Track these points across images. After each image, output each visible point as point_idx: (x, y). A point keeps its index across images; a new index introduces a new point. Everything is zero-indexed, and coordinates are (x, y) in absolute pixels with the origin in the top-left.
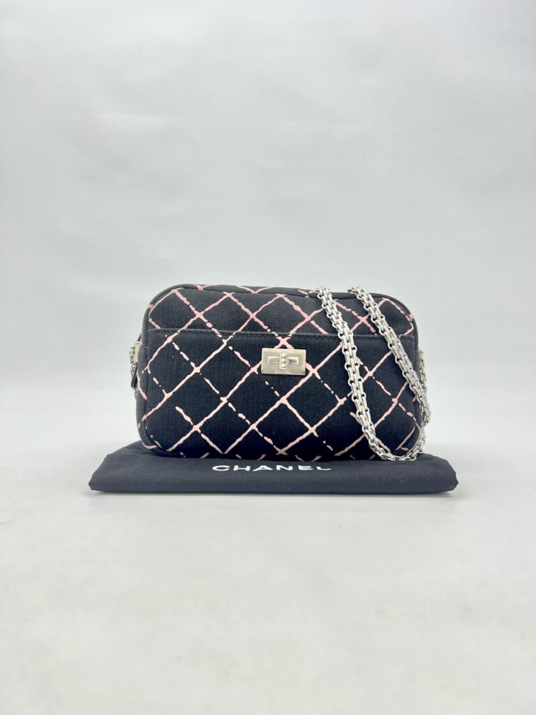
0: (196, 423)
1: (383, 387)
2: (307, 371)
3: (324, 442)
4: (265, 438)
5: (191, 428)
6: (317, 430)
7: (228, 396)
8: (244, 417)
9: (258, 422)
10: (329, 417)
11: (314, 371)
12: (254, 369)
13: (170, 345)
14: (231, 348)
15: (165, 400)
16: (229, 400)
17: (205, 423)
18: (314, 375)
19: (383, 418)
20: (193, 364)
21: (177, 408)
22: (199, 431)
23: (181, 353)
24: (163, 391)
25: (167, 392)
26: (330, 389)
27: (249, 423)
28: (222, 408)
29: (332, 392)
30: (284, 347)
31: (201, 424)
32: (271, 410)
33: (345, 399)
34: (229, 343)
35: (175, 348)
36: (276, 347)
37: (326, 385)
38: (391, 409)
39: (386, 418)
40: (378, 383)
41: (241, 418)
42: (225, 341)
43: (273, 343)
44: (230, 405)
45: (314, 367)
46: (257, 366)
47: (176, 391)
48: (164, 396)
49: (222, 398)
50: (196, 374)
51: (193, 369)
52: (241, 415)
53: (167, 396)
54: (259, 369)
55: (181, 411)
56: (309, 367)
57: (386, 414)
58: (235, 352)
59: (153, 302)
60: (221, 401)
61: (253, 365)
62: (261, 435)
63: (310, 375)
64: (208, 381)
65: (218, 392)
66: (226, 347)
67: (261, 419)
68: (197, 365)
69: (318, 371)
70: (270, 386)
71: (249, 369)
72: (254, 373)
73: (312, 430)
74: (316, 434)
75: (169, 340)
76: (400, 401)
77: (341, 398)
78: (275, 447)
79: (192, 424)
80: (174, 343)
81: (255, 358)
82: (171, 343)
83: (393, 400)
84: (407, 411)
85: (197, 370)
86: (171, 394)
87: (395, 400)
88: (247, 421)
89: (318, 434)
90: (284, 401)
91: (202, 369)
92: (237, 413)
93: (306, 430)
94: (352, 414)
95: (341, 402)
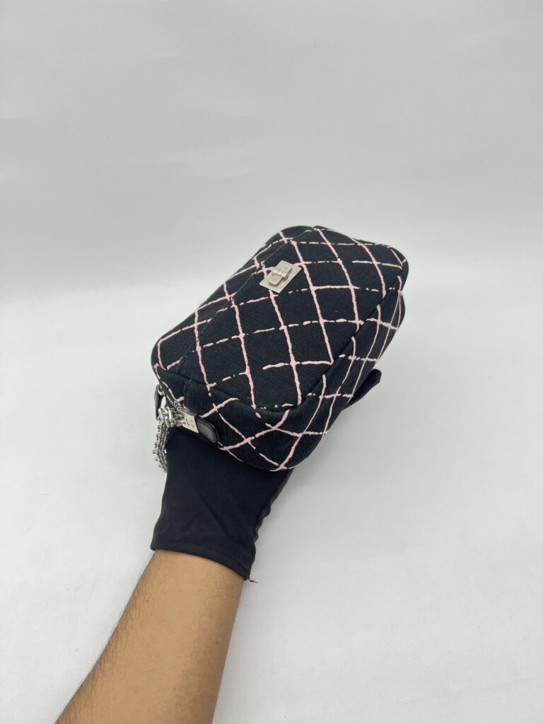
0: (289, 361)
1: (344, 244)
2: (300, 266)
4: (338, 321)
5: (290, 367)
6: (354, 285)
7: (282, 323)
8: (309, 322)
9: (320, 316)
10: (348, 273)
12: (272, 296)
13: (203, 351)
14: (242, 304)
15: (249, 376)
16: (286, 324)
17: (293, 353)
18: (305, 264)
20: (235, 337)
21: (265, 368)
22: (298, 363)
23: (217, 343)
24: (241, 374)
25: (244, 370)
26: (324, 262)
27: (316, 322)
28: (289, 334)
29: (328, 262)
30: (268, 272)
31: (292, 357)
32: (315, 300)
33: (339, 258)
35: (210, 347)
36: (265, 276)
37: (319, 262)
40: (339, 244)
41: (307, 325)
43: (261, 276)
44: (291, 325)
45: (300, 262)
46: (271, 293)
47: (249, 361)
48: (246, 375)
49: (280, 329)
50: (245, 338)
51: (239, 339)
52: (305, 323)
53: (247, 372)
54: (274, 293)
55: (269, 366)
56: (298, 264)
58: (247, 302)
60: (283, 330)
61: (269, 296)
63: (304, 266)
64: (258, 331)
65: (273, 329)
67: (319, 311)
68: (238, 333)
69: (305, 261)
70: (294, 291)
71: (270, 299)
72: (276, 298)
74: (357, 288)
75: (198, 349)
77: (336, 260)
78: (349, 321)
79: (287, 364)
80: (204, 346)
81: (265, 292)
82: (202, 348)
85: (242, 336)
86: (248, 368)
87: (360, 244)
88: (313, 322)
89: (357, 286)
90: (313, 289)
91: (244, 332)
92: (301, 324)
93: (349, 290)
94: (354, 262)
95: (340, 262)
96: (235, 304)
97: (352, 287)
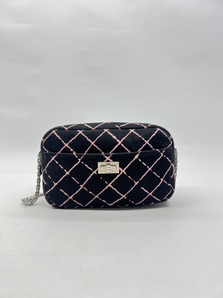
0: (70, 196)
1: (156, 174)
2: (120, 171)
3: (130, 200)
4: (103, 200)
5: (68, 198)
6: (126, 196)
8: (92, 193)
9: (98, 195)
10: (131, 191)
11: (123, 171)
12: (95, 172)
13: (53, 161)
14: (83, 163)
15: (54, 186)
16: (84, 186)
17: (74, 196)
18: (123, 173)
19: (156, 188)
20: (65, 170)
21: (61, 190)
22: (72, 199)
23: (59, 165)
24: (53, 182)
25: (55, 183)
26: (131, 178)
27: (94, 195)
28: (81, 190)
29: (132, 179)
30: (108, 161)
31: (73, 196)
32: (104, 189)
33: (138, 182)
35: (56, 163)
36: (105, 161)
37: (129, 177)
38: (160, 184)
40: (154, 173)
41: (90, 194)
43: (102, 159)
44: (85, 188)
45: (123, 169)
46: (96, 170)
47: (59, 182)
48: (54, 184)
49: (81, 186)
50: (67, 175)
51: (65, 173)
52: (90, 192)
53: (56, 184)
54: (97, 172)
55: (63, 191)
56: (121, 169)
57: (158, 186)
58: (85, 165)
59: (44, 138)
60: (81, 187)
61: (94, 170)
62: (101, 199)
63: (121, 173)
64: (73, 178)
65: (78, 183)
66: (80, 162)
67: (100, 193)
68: (68, 171)
69: (125, 171)
70: (103, 179)
71: (92, 172)
72: (95, 174)
73: (124, 196)
74: (125, 198)
75: (53, 159)
76: (164, 179)
77: (136, 182)
78: (107, 203)
79: (68, 196)
80: (55, 161)
81: (95, 167)
82: (54, 160)
83: (161, 179)
84: (168, 184)
85: (68, 173)
86: (57, 184)
88: (93, 194)
90: (110, 185)
91: (70, 173)
92: (88, 191)
94: (142, 188)
95: (136, 183)
96: (81, 160)
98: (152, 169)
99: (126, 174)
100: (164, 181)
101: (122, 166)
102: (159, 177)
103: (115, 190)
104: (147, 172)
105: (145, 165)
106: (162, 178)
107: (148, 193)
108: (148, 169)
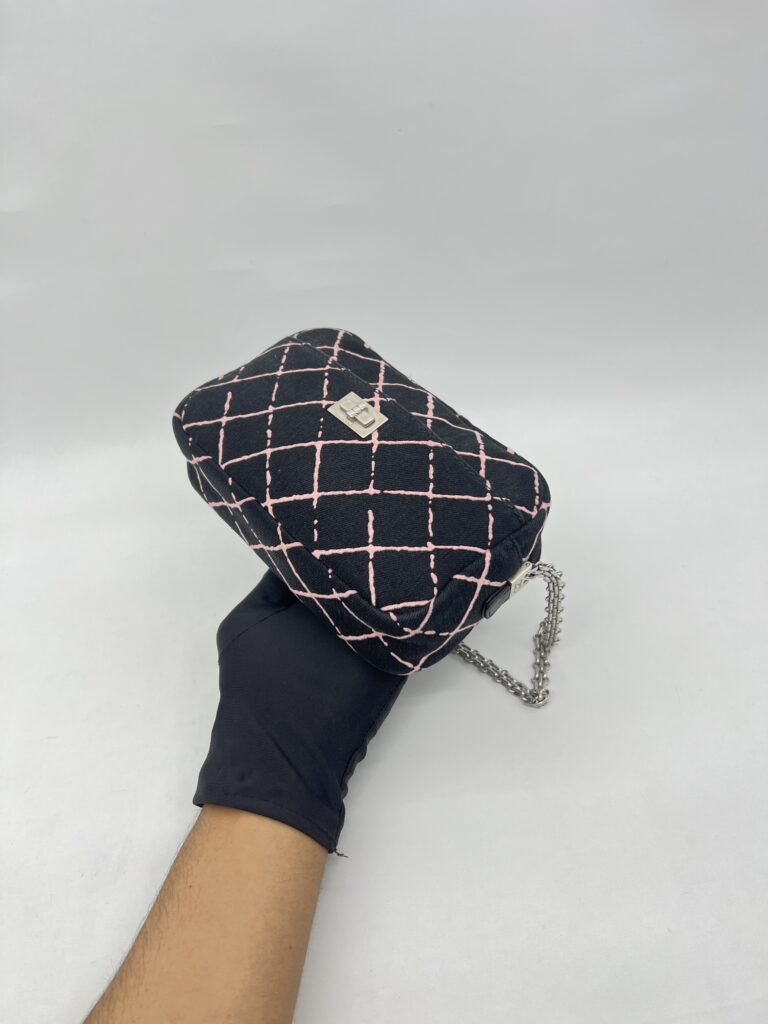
0: (228, 415)
1: (431, 521)
2: (369, 437)
3: (316, 522)
4: (268, 473)
5: (221, 417)
6: (321, 499)
7: (278, 408)
8: (270, 436)
9: (276, 450)
10: (344, 495)
11: (375, 442)
12: (324, 403)
14: (326, 375)
15: (230, 382)
16: (275, 412)
17: (236, 419)
18: (372, 444)
19: (399, 549)
20: (282, 368)
21: (229, 394)
22: (224, 424)
23: (285, 357)
25: (239, 378)
26: (373, 469)
27: (269, 445)
28: (261, 415)
29: (373, 474)
30: (372, 403)
31: (232, 418)
32: (300, 445)
33: (378, 492)
34: (328, 371)
36: (366, 400)
37: (373, 463)
38: (417, 549)
39: (402, 551)
40: (430, 511)
41: (266, 435)
42: (328, 367)
43: (366, 394)
44: (271, 417)
45: (379, 439)
46: (331, 402)
47: (245, 380)
48: (233, 379)
49: (270, 407)
50: (275, 375)
51: (277, 371)
52: (269, 433)
53: (235, 381)
54: (329, 406)
55: (230, 398)
56: (375, 436)
57: (405, 548)
58: (326, 380)
60: (267, 409)
61: (327, 399)
62: (267, 466)
63: (368, 442)
64: (276, 386)
65: (273, 399)
66: (324, 371)
67: (283, 448)
68: (285, 370)
69: (380, 446)
70: (321, 424)
71: (321, 400)
72: (321, 405)
74: (315, 503)
75: (288, 345)
76: (435, 552)
77: (375, 487)
78: (268, 490)
79: (225, 414)
81: (336, 394)
83: (429, 544)
84: (434, 571)
85: (280, 373)
86: (238, 381)
87: (431, 547)
88: (269, 441)
89: (317, 505)
90: (319, 445)
91: (283, 375)
92: (269, 427)
93: (311, 491)
94: (370, 512)
95: (371, 491)
97: (315, 495)
98: (434, 500)
99: (374, 450)
100: (432, 557)
101: (383, 432)
102: (431, 534)
103: (318, 462)
104: (421, 494)
105: (431, 477)
106: (435, 544)
107: (370, 540)
108: (427, 490)
